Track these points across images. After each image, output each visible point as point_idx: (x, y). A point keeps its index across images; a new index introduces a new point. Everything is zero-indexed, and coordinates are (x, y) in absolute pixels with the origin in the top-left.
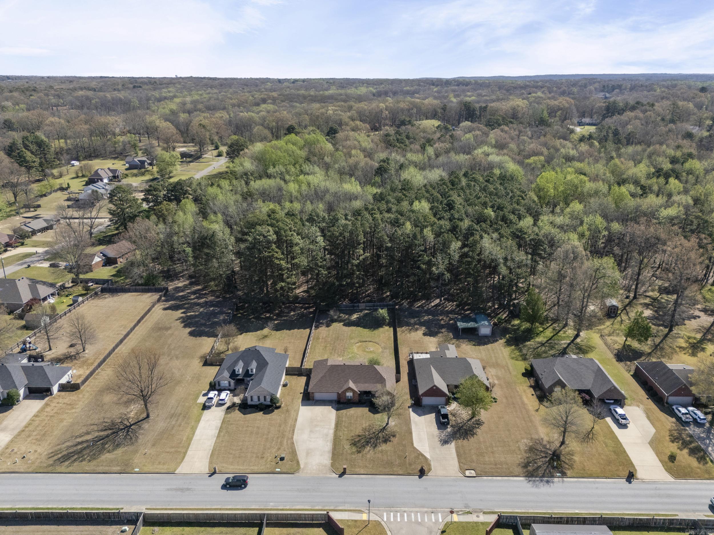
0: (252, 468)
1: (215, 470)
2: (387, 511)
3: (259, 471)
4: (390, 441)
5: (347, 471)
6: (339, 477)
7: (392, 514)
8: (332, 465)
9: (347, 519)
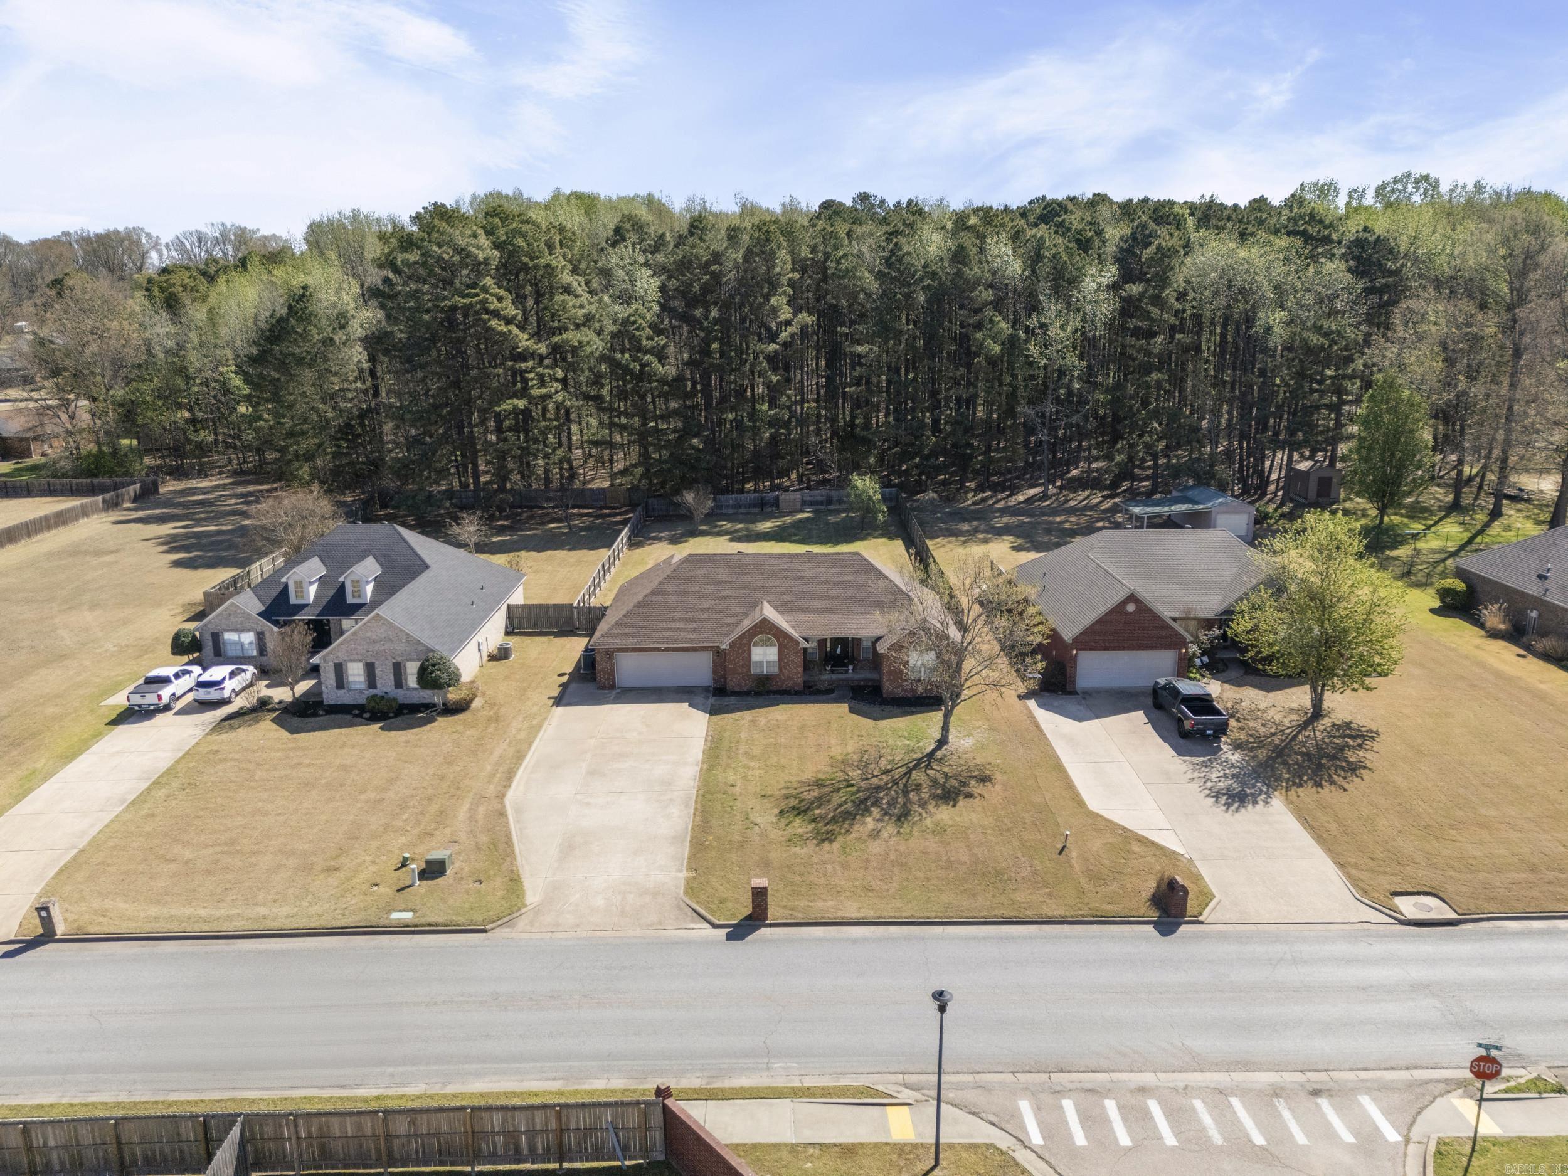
0: (263, 911)
1: (47, 923)
2: (1031, 1092)
3: (302, 923)
4: (969, 796)
5: (774, 912)
6: (730, 937)
7: (1068, 1105)
8: (691, 888)
9: (790, 1138)
